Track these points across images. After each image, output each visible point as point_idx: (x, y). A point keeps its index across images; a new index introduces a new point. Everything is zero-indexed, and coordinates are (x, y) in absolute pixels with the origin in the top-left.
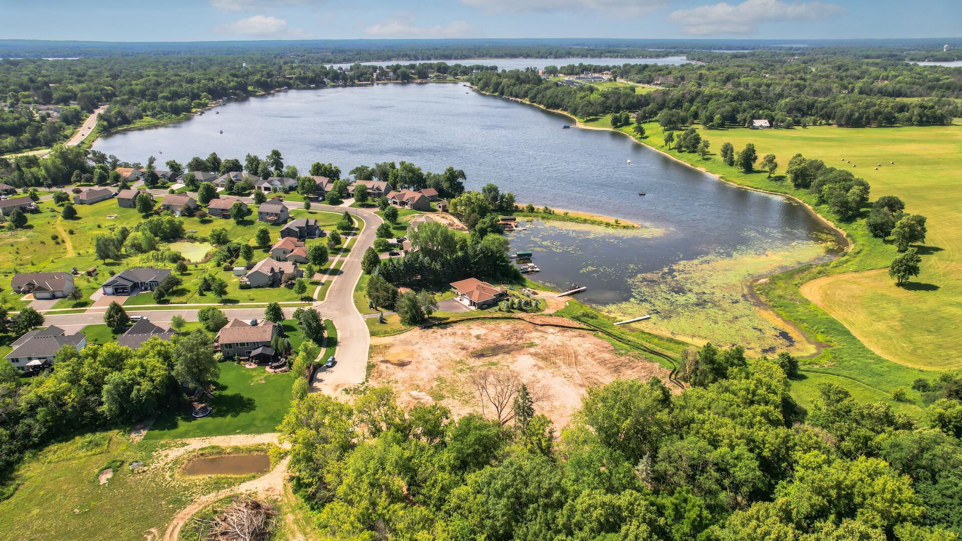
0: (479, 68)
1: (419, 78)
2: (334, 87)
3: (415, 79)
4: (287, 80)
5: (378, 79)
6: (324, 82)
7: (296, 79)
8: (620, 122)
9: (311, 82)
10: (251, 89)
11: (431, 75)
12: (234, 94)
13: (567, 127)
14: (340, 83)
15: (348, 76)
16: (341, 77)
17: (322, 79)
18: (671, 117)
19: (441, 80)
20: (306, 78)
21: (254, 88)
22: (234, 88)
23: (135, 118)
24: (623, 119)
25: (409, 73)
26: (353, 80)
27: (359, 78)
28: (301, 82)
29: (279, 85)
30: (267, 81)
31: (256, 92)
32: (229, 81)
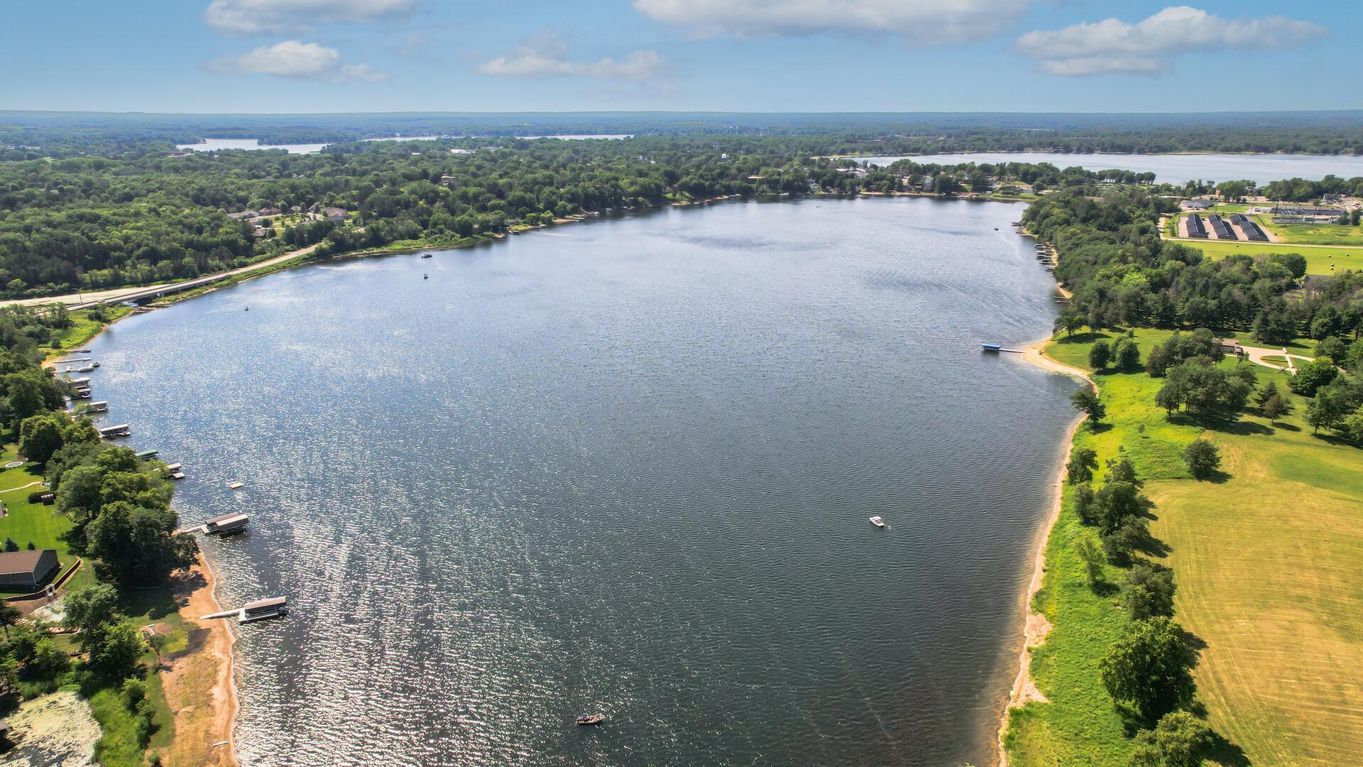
0: (1117, 176)
1: (974, 190)
2: (823, 197)
3: (966, 191)
4: (744, 184)
5: (901, 188)
6: (809, 189)
7: (761, 182)
8: (1113, 360)
9: (785, 188)
10: (670, 196)
11: (997, 186)
12: (635, 202)
13: (991, 352)
14: (834, 192)
15: (848, 181)
16: (837, 182)
17: (806, 184)
18: (1189, 385)
19: (1010, 195)
20: (777, 182)
21: (674, 195)
22: (636, 194)
23: (402, 237)
24: (1118, 356)
25: (957, 181)
26: (857, 188)
27: (868, 185)
28: (770, 187)
29: (728, 190)
30: (703, 185)
31: (675, 201)
32: (632, 184)
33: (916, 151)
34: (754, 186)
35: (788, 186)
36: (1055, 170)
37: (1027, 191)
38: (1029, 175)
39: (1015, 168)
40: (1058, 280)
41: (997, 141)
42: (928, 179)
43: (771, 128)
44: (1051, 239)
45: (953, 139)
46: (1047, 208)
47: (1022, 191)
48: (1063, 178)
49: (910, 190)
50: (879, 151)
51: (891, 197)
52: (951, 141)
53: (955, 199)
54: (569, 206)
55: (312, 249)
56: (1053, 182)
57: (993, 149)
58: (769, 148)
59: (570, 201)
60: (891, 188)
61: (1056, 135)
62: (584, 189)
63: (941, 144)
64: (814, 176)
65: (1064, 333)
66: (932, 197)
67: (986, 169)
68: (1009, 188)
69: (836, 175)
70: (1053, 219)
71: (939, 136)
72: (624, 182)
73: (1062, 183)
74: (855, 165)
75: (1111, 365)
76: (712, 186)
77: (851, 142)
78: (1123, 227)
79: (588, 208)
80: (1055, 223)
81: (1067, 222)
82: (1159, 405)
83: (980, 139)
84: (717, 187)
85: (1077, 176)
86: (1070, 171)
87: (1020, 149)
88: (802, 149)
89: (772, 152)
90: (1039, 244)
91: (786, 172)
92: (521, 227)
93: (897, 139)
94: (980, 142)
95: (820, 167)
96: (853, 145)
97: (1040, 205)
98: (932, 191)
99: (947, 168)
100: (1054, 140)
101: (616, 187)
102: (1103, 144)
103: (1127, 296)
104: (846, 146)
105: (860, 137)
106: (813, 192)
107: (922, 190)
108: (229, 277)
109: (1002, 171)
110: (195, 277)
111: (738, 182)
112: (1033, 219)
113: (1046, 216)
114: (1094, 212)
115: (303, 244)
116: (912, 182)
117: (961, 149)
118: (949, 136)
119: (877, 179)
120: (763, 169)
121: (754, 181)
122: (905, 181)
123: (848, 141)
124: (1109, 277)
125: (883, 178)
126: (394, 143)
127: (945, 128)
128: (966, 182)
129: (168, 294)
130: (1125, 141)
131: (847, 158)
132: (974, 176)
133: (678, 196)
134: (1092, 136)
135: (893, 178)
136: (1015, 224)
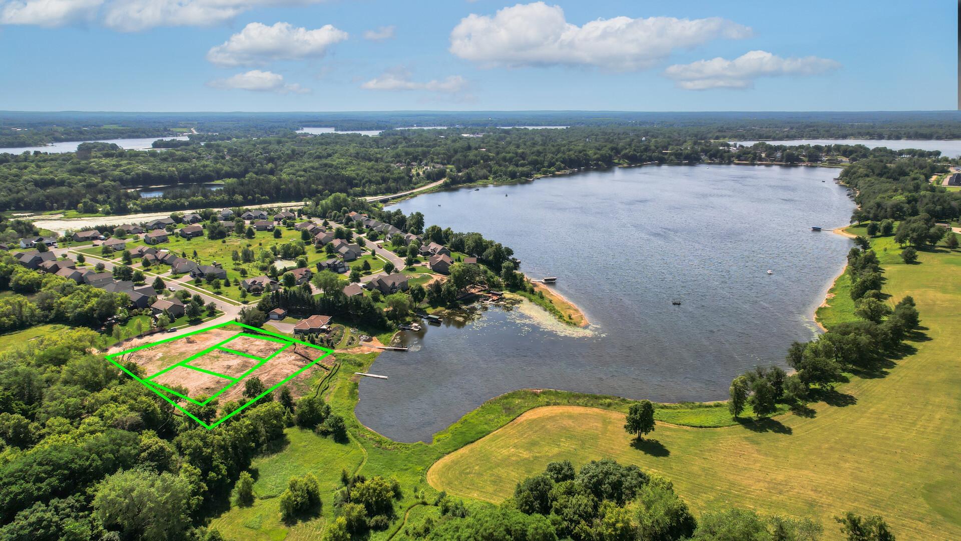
0: (912, 152)
1: (809, 161)
2: (710, 164)
3: (803, 161)
4: (660, 155)
5: (761, 159)
6: (701, 159)
7: (671, 154)
8: (879, 231)
9: (685, 159)
10: (616, 161)
11: (825, 159)
12: (596, 165)
13: (816, 230)
14: (717, 161)
15: (726, 154)
16: (719, 155)
17: (699, 156)
18: (910, 232)
19: (833, 163)
20: (681, 154)
21: (619, 161)
22: (598, 160)
23: (481, 178)
24: (881, 228)
25: (798, 155)
26: (732, 159)
27: (739, 157)
28: (676, 158)
29: (651, 159)
30: (636, 155)
31: (620, 164)
32: (595, 154)
33: (768, 138)
34: (666, 157)
35: (687, 157)
36: (867, 149)
37: (845, 162)
38: (847, 152)
39: (838, 148)
40: (858, 204)
41: (827, 131)
42: (779, 154)
43: (662, 122)
44: (857, 185)
45: (794, 130)
46: (855, 169)
47: (842, 161)
48: (871, 154)
49: (766, 161)
50: (743, 138)
51: (754, 165)
52: (793, 132)
53: (796, 166)
54: (563, 165)
55: (441, 182)
56: (865, 156)
57: (823, 137)
58: (667, 135)
59: (562, 162)
60: (754, 159)
61: (873, 128)
62: (569, 156)
63: (786, 133)
64: (705, 152)
65: (856, 223)
66: (781, 165)
67: (818, 148)
68: (834, 160)
69: (719, 151)
70: (858, 174)
71: (784, 128)
72: (591, 153)
73: (871, 157)
74: (728, 146)
75: (878, 234)
76: (641, 156)
77: (722, 131)
78: (902, 178)
79: (570, 167)
80: (859, 177)
81: (867, 176)
82: (896, 242)
83: (814, 130)
84: (644, 157)
85: (882, 153)
86: (877, 150)
87: (845, 137)
88: (689, 136)
89: (669, 137)
90: (849, 189)
91: (686, 149)
92: (539, 176)
93: (754, 130)
94: (815, 133)
95: (705, 145)
96: (724, 134)
97: (852, 167)
98: (781, 161)
99: (791, 148)
100: (871, 131)
101: (586, 155)
102: (909, 133)
103: (892, 206)
104: (717, 134)
105: (728, 129)
106: (703, 161)
107: (774, 160)
108: (412, 193)
109: (829, 149)
110: (395, 193)
111: (656, 154)
112: (847, 176)
113: (854, 173)
114: (885, 170)
115: (435, 180)
116: (767, 156)
117: (801, 137)
118: (792, 128)
119: (745, 153)
120: (670, 147)
121: (666, 154)
122: (763, 155)
123: (719, 131)
124: (884, 198)
125: (749, 153)
126: (423, 130)
127: (788, 123)
128: (804, 156)
129: (393, 198)
130: (927, 131)
131: (721, 141)
132: (809, 152)
133: (621, 162)
134: (901, 128)
135: (756, 153)
136: (835, 179)
